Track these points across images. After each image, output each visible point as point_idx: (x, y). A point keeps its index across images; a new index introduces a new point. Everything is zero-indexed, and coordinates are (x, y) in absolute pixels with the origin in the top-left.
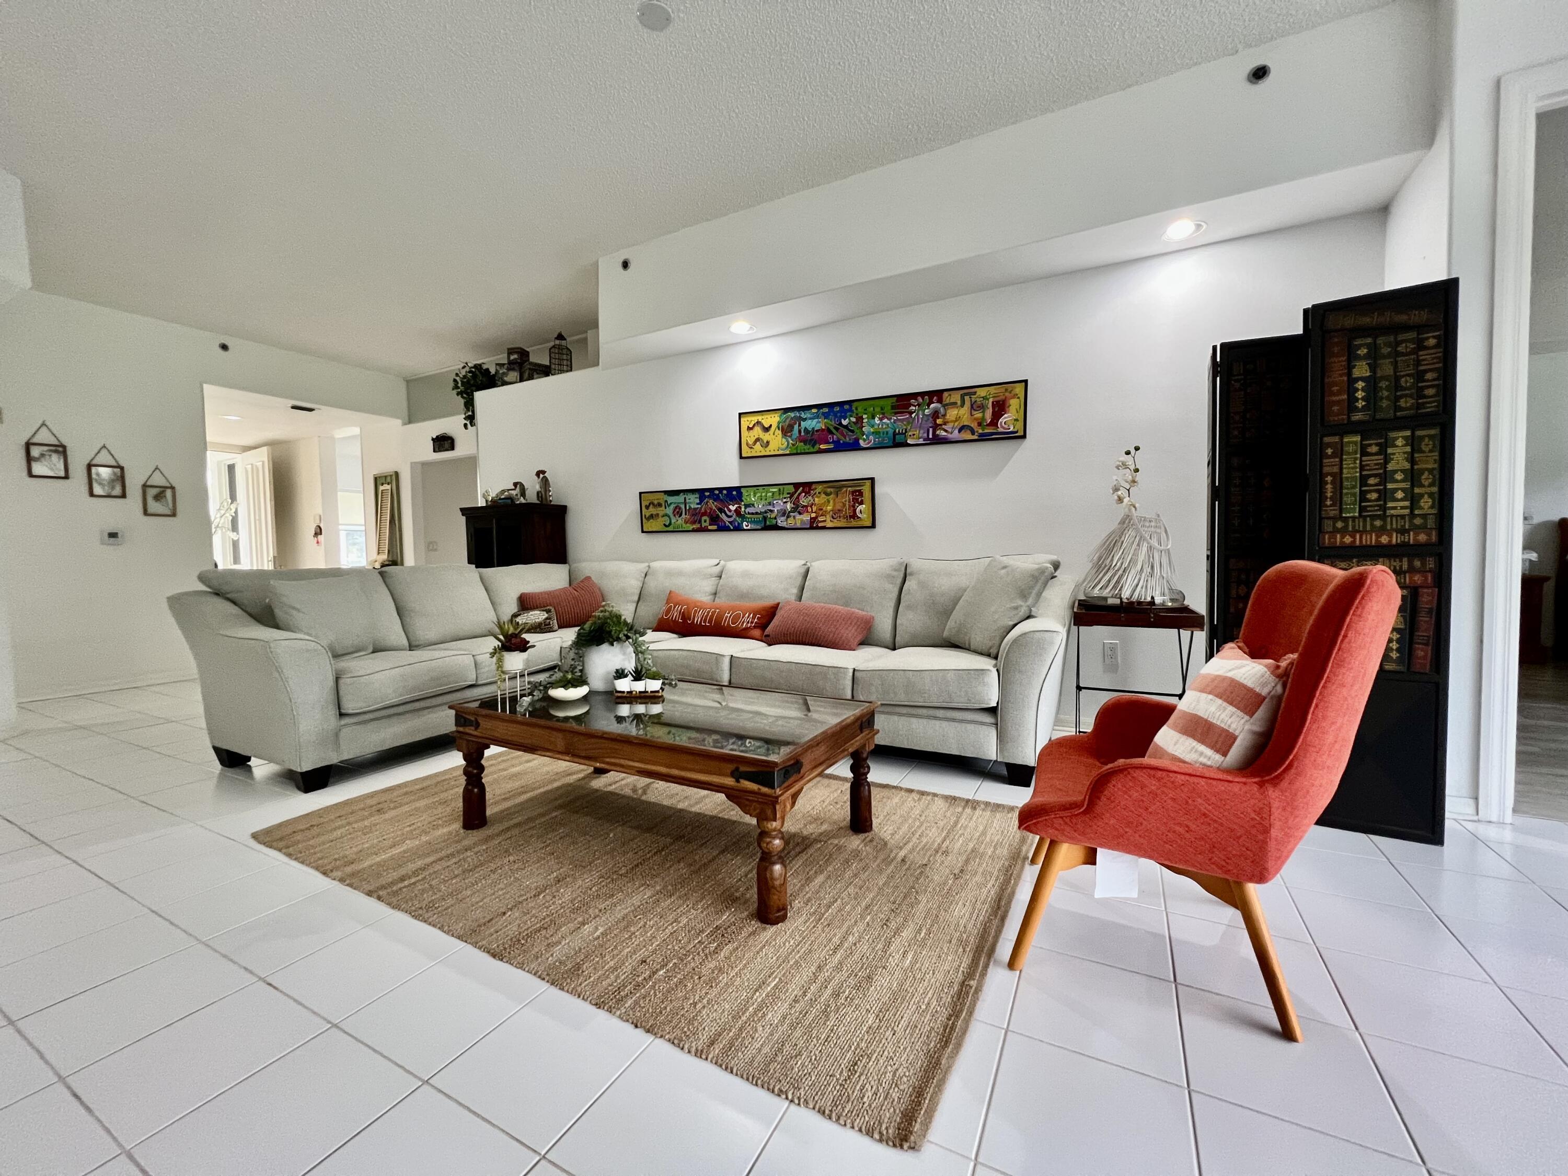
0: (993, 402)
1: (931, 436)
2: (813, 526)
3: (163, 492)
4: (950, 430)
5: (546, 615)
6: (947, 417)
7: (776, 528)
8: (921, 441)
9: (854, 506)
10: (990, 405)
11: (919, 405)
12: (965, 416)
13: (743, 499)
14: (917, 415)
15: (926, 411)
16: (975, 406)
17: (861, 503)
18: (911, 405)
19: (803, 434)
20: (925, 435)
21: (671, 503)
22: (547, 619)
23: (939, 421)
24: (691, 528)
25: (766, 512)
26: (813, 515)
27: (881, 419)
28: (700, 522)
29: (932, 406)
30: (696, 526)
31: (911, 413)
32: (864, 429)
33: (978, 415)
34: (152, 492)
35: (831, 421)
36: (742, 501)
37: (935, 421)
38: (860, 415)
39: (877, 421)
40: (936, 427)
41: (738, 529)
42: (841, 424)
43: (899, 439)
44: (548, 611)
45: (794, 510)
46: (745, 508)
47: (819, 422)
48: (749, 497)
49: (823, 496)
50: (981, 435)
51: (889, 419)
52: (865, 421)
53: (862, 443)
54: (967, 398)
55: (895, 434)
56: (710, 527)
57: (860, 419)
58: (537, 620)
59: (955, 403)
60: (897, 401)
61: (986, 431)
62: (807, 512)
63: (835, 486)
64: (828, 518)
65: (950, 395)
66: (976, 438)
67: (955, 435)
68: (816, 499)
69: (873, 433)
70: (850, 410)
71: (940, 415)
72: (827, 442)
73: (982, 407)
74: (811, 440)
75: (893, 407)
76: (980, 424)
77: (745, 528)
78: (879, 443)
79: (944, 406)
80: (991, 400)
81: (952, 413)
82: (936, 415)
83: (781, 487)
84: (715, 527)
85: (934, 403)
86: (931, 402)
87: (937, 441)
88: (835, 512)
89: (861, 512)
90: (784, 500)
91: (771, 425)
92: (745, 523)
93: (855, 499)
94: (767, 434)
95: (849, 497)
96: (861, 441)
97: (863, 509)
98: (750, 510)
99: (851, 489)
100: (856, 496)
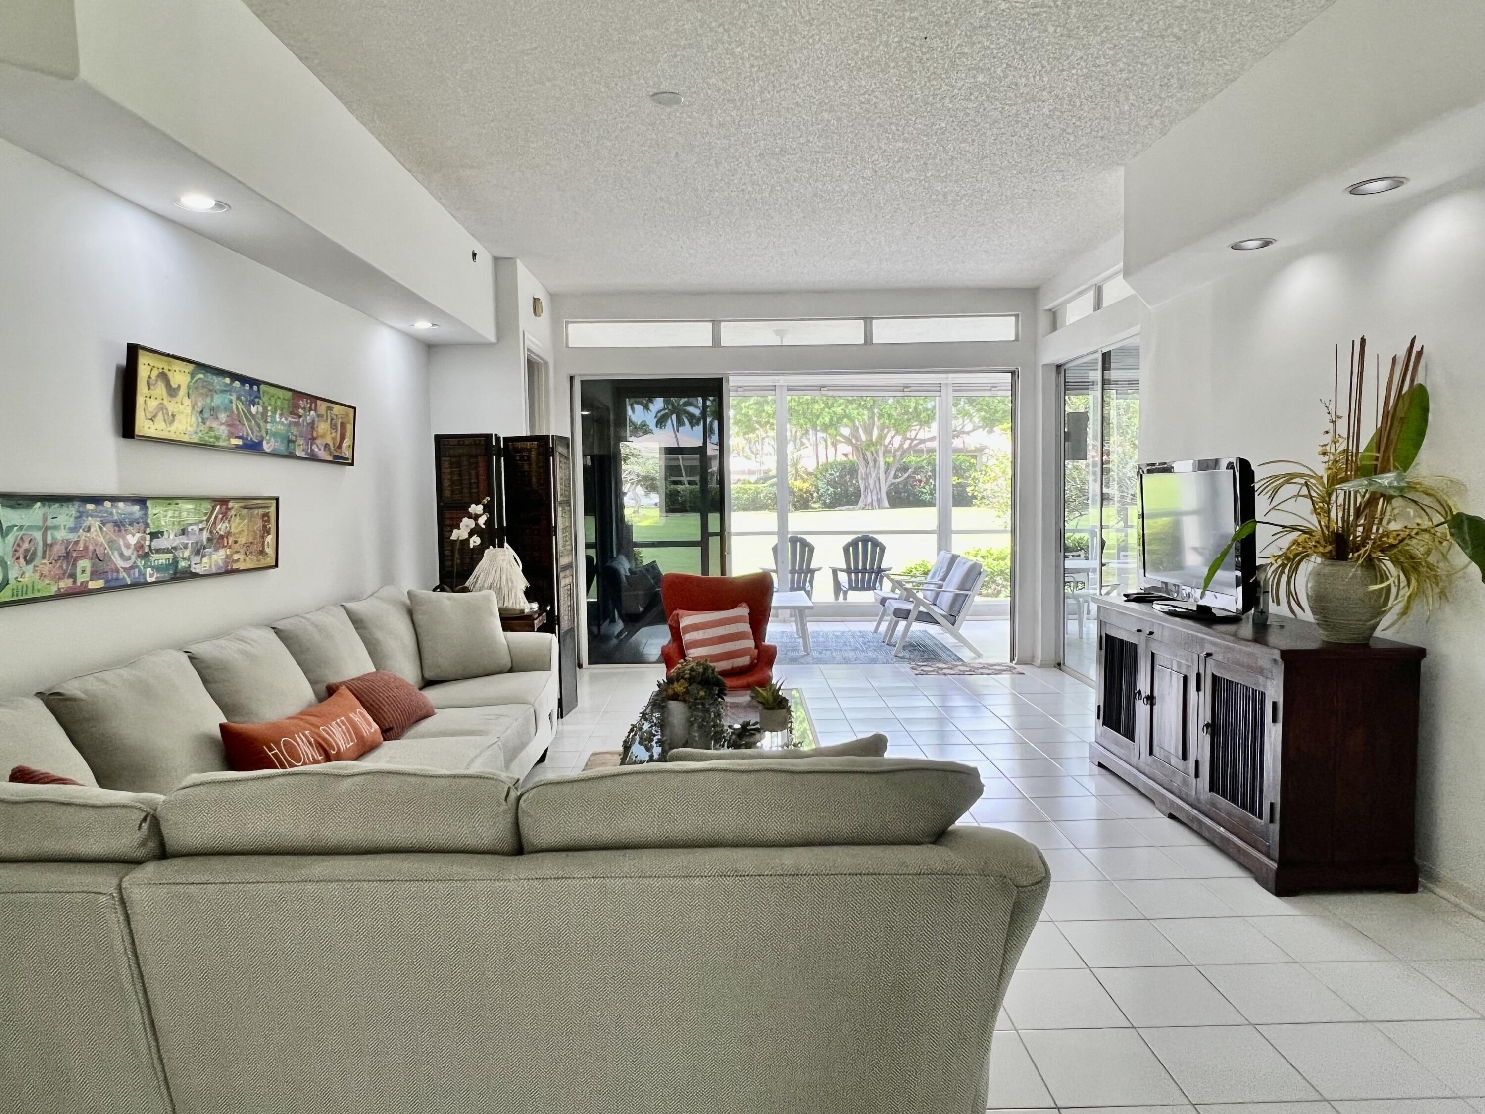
0: (340, 423)
1: (309, 450)
2: (229, 571)
4: (319, 446)
6: (318, 430)
7: (189, 575)
8: (303, 455)
9: (263, 537)
10: (339, 426)
11: (305, 408)
12: (327, 433)
13: (150, 520)
14: (303, 420)
15: (308, 416)
16: (332, 424)
17: (269, 532)
18: (299, 406)
20: (306, 446)
21: (10, 528)
23: (314, 433)
24: (53, 590)
25: (177, 548)
26: (229, 551)
27: (281, 417)
28: (73, 576)
29: (311, 413)
30: (65, 584)
31: (299, 416)
32: (268, 425)
33: (334, 434)
35: (242, 403)
36: (150, 524)
38: (265, 405)
39: (277, 418)
40: (313, 439)
41: (139, 584)
42: (248, 410)
43: (291, 447)
45: (210, 542)
46: (151, 540)
47: (231, 401)
49: (238, 520)
50: (334, 457)
51: (285, 418)
52: (269, 414)
53: (266, 447)
54: (329, 412)
55: (288, 440)
56: (92, 585)
57: (265, 410)
59: (322, 415)
60: (292, 397)
61: (336, 453)
62: (223, 546)
63: (249, 503)
64: (242, 557)
65: (321, 405)
66: (332, 460)
67: (322, 454)
68: (232, 526)
69: (274, 433)
70: (257, 393)
71: (315, 426)
72: (237, 437)
73: (336, 427)
75: (289, 404)
76: (334, 445)
77: (149, 580)
78: (277, 449)
79: (317, 415)
80: (340, 420)
81: (321, 426)
83: (197, 501)
84: (99, 584)
85: (312, 410)
86: (310, 408)
87: (311, 457)
88: (248, 545)
89: (268, 545)
90: (201, 526)
91: (179, 386)
92: (149, 570)
93: (264, 527)
94: (174, 400)
95: (260, 523)
96: (265, 442)
97: (270, 541)
98: (157, 544)
99: (261, 511)
100: (266, 521)
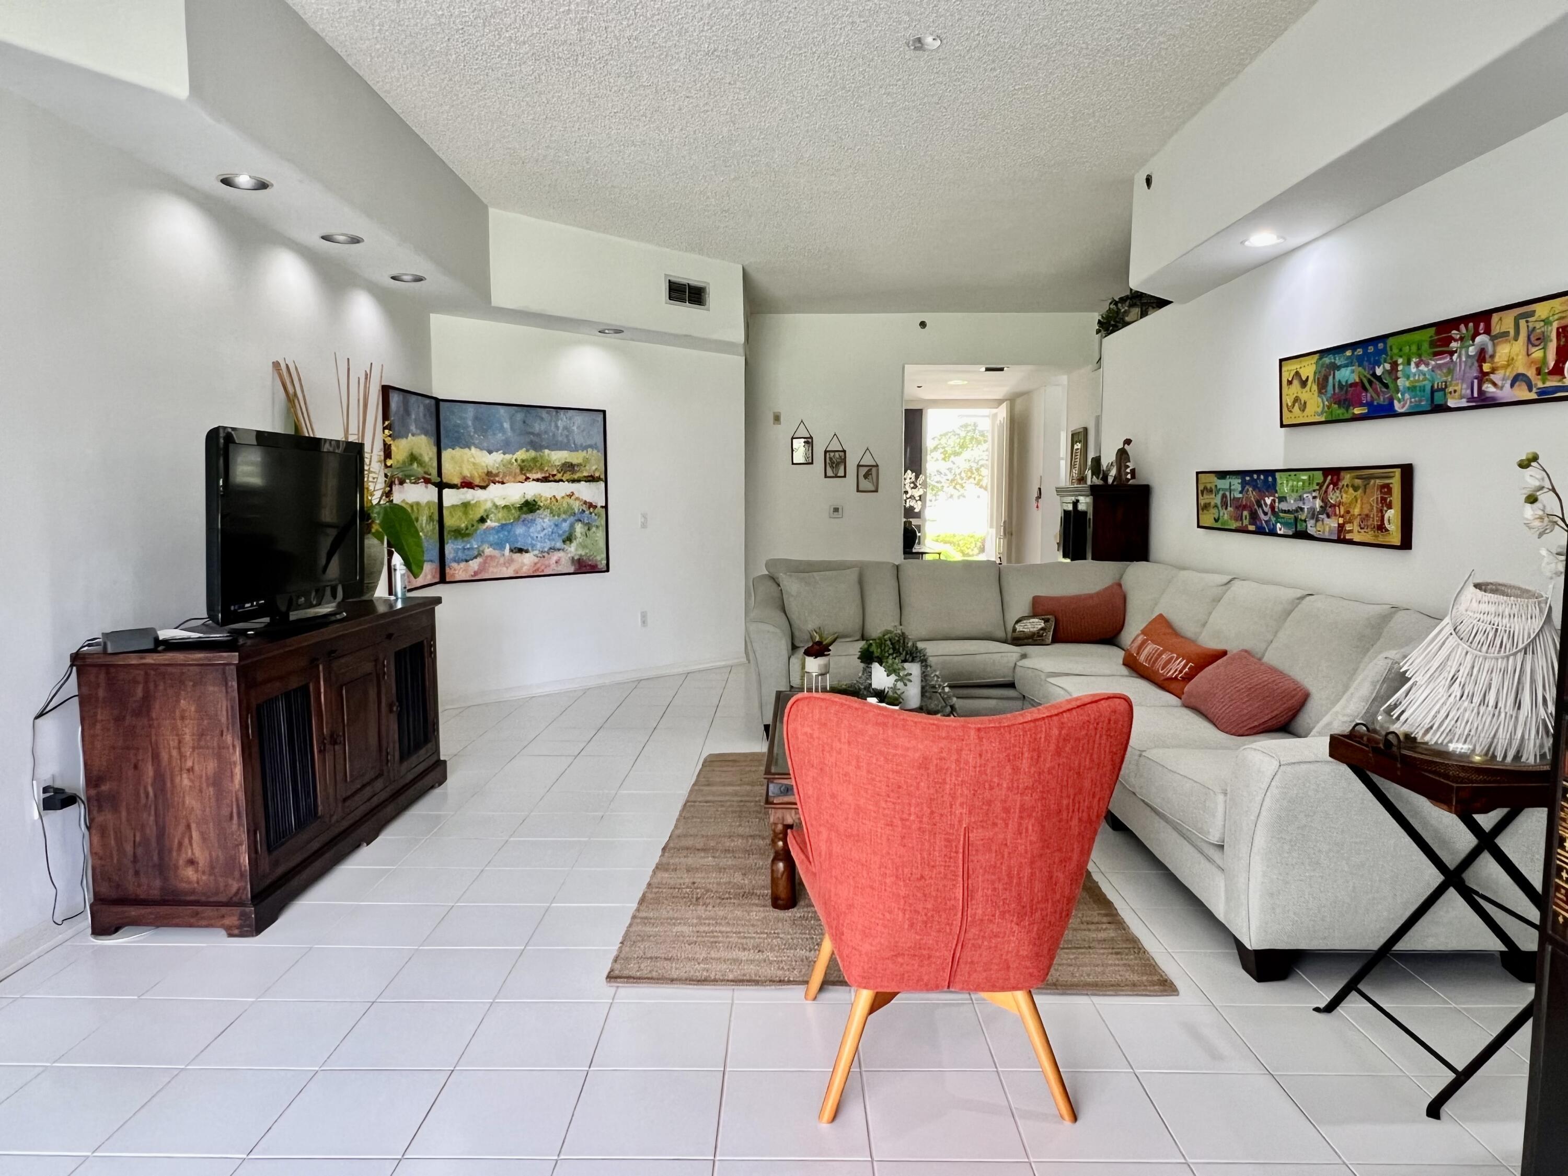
0: (1558, 329)
1: (1476, 395)
2: (1341, 539)
3: (870, 470)
4: (1499, 383)
5: (1043, 625)
6: (1497, 359)
7: (1306, 536)
8: (1464, 403)
9: (1381, 511)
10: (1554, 335)
11: (1462, 339)
12: (1520, 357)
13: (1277, 489)
14: (1460, 356)
15: (1471, 349)
16: (1533, 338)
17: (1390, 506)
18: (1452, 339)
19: (1337, 390)
20: (1469, 391)
21: (1219, 490)
22: (1042, 629)
23: (1486, 367)
24: (1234, 527)
25: (1296, 511)
26: (1341, 521)
27: (1417, 365)
28: (1242, 518)
29: (1478, 339)
30: (1239, 524)
31: (1452, 353)
32: (1399, 381)
33: (1537, 354)
34: (863, 471)
35: (1365, 369)
36: (1276, 492)
37: (1481, 367)
38: (1394, 359)
39: (1413, 369)
40: (1483, 377)
41: (1273, 533)
42: (1374, 375)
43: (1438, 398)
44: (1046, 621)
45: (1323, 509)
46: (1279, 503)
47: (1353, 372)
48: (1285, 486)
49: (1351, 490)
50: (1542, 392)
51: (1427, 365)
52: (1400, 368)
53: (1398, 407)
54: (1522, 323)
55: (1433, 391)
56: (1250, 527)
57: (1395, 365)
58: (1032, 630)
59: (1506, 334)
60: (1437, 333)
61: (1548, 384)
62: (1335, 515)
63: (1365, 474)
64: (1356, 528)
65: (1501, 319)
66: (1535, 397)
67: (1507, 393)
68: (1344, 496)
69: (1409, 388)
70: (1384, 351)
71: (1487, 356)
72: (1361, 405)
73: (1542, 340)
74: (1345, 400)
75: (1433, 344)
76: (1539, 372)
77: (1279, 532)
78: (1417, 406)
79: (1493, 338)
80: (1555, 325)
81: (1504, 351)
82: (1482, 356)
83: (1311, 473)
85: (1480, 334)
86: (1476, 334)
87: (1483, 402)
88: (1365, 518)
89: (1389, 520)
90: (1314, 494)
91: (1308, 377)
92: (1279, 525)
93: (1383, 500)
94: (1304, 390)
95: (1377, 495)
96: (1396, 402)
97: (1391, 516)
98: (1283, 506)
99: (1379, 482)
100: (1385, 493)
